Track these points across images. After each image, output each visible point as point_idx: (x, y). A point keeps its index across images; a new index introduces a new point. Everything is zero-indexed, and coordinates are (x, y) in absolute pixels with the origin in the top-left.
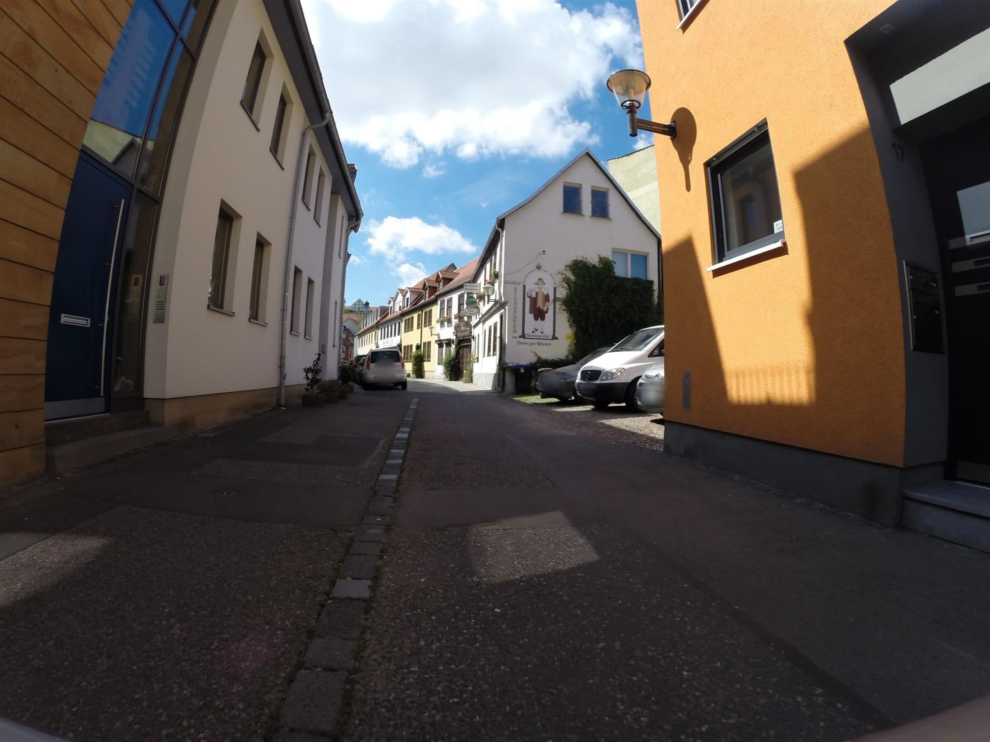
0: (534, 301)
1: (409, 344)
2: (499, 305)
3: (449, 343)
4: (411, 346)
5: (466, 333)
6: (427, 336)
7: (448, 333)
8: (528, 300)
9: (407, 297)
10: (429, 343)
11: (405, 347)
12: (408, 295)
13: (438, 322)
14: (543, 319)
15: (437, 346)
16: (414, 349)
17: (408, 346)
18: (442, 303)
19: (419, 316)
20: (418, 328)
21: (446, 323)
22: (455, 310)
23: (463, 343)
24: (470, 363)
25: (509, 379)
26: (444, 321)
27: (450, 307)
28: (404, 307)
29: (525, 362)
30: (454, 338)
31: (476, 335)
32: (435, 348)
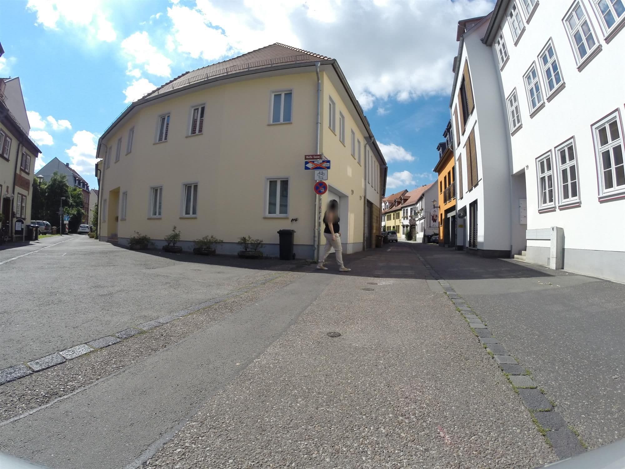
0: (433, 217)
1: (389, 226)
2: (423, 218)
3: (407, 226)
4: (391, 227)
5: (414, 223)
6: (398, 223)
7: (407, 222)
8: (431, 217)
9: (387, 205)
10: (399, 226)
11: (387, 227)
12: (387, 204)
13: (402, 218)
14: (435, 222)
15: (402, 227)
16: (392, 228)
17: (389, 227)
18: (404, 210)
19: (394, 214)
20: (394, 219)
21: (406, 218)
22: (409, 214)
23: (413, 226)
24: (415, 234)
25: (426, 239)
26: (405, 218)
27: (407, 212)
28: (385, 209)
29: (431, 234)
30: (409, 224)
31: (417, 224)
32: (401, 228)
